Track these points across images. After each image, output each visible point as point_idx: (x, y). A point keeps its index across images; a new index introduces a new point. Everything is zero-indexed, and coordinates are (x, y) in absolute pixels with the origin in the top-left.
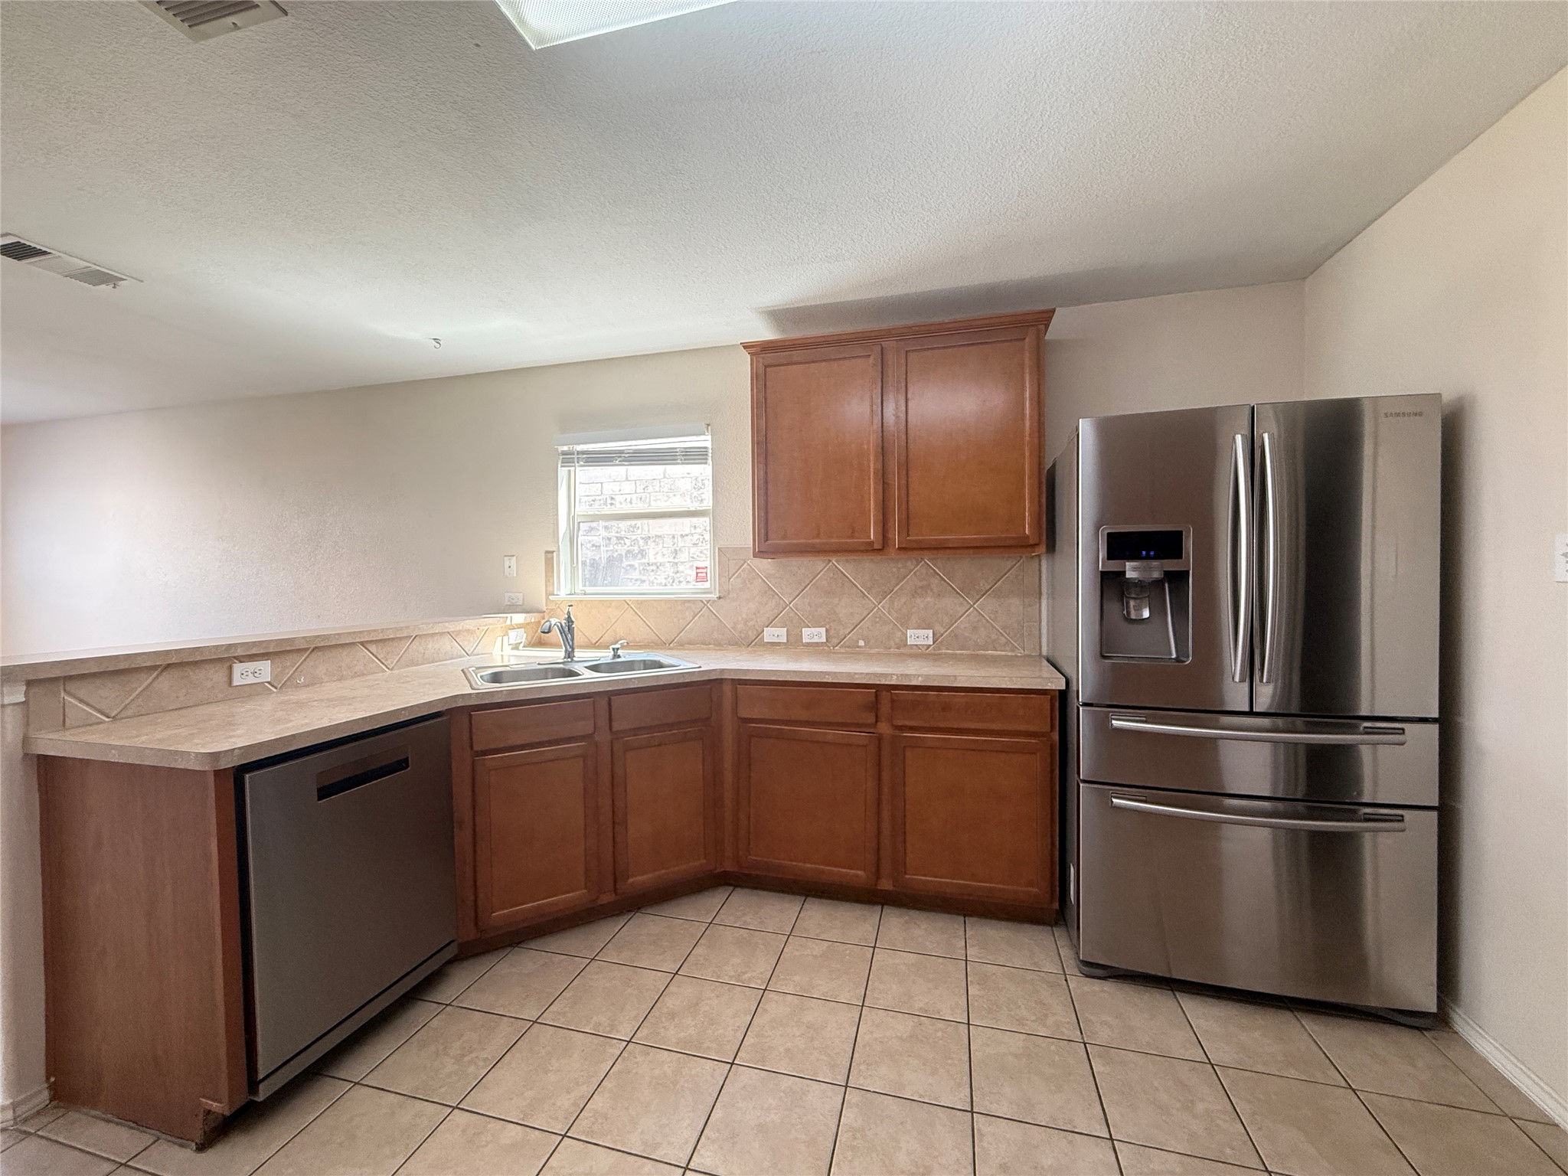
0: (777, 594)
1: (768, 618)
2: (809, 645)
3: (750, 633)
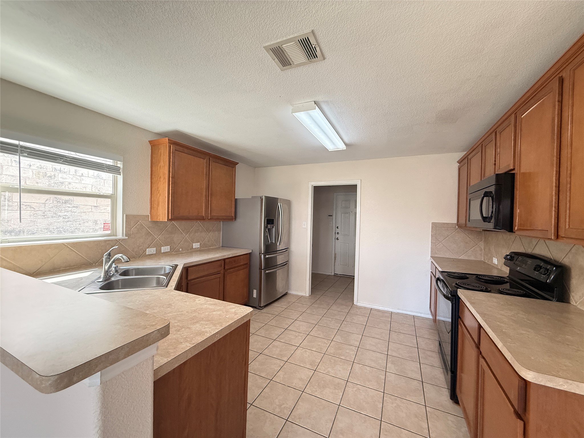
0: (152, 235)
1: (148, 244)
2: (164, 253)
3: (140, 252)
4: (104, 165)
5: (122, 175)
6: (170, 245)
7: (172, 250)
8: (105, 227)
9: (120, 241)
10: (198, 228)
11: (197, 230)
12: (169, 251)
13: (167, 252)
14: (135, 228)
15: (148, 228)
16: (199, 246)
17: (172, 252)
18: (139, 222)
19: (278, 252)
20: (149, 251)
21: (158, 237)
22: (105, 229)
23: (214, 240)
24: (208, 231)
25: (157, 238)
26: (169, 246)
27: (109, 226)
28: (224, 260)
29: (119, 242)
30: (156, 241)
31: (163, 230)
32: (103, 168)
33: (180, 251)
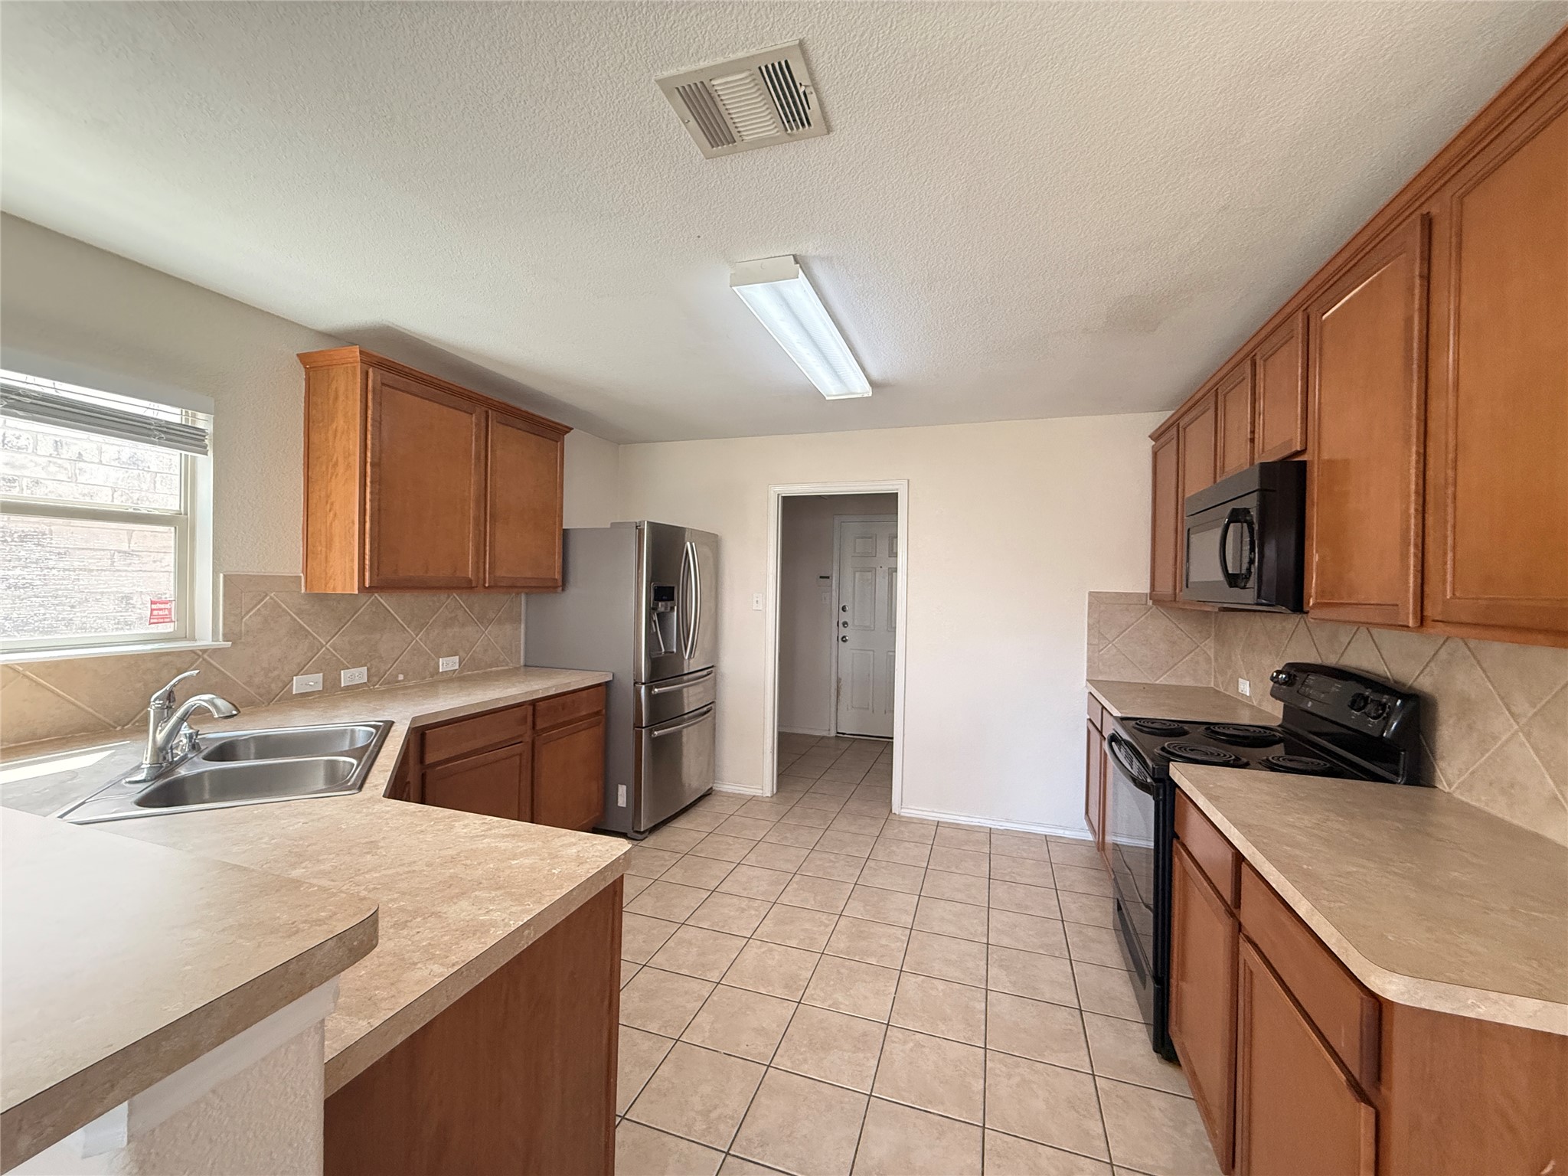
0: (311, 635)
1: (299, 664)
2: (347, 688)
3: (273, 686)
4: (153, 422)
5: (210, 453)
6: (369, 665)
7: (375, 679)
8: (155, 613)
9: (205, 656)
10: (453, 615)
11: (451, 619)
12: (366, 681)
13: (357, 686)
14: (255, 614)
15: (297, 614)
16: (457, 667)
17: (374, 686)
18: (268, 598)
19: (685, 678)
20: (301, 684)
21: (329, 641)
22: (155, 619)
23: (502, 648)
24: (482, 623)
25: (327, 643)
26: (366, 668)
27: (170, 610)
28: (534, 703)
29: (204, 659)
30: (324, 653)
31: (344, 621)
32: (146, 431)
33: (399, 681)
